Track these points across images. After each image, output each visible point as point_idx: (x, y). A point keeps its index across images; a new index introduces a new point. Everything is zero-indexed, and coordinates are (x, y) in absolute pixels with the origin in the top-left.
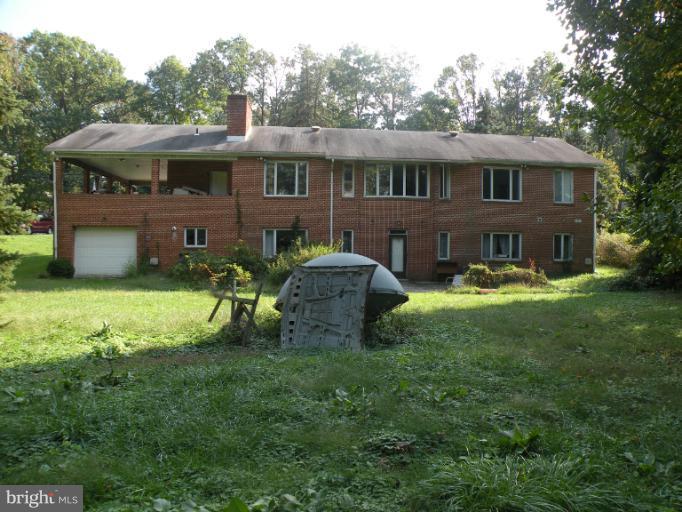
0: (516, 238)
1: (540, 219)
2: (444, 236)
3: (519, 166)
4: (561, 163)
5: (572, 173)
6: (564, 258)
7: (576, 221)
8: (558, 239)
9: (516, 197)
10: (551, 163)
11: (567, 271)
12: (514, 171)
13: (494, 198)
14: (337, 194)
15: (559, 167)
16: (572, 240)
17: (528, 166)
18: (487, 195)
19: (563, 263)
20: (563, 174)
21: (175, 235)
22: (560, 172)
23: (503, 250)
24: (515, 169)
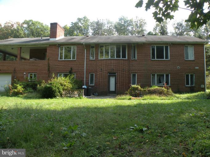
0: (167, 76)
1: (178, 67)
2: (134, 76)
3: (168, 44)
4: (187, 42)
5: (193, 47)
6: (191, 85)
7: (196, 68)
8: (187, 76)
9: (167, 57)
10: (183, 42)
11: (192, 90)
12: (165, 46)
13: (157, 58)
14: (88, 58)
15: (186, 44)
16: (194, 76)
17: (172, 44)
18: (153, 57)
19: (190, 87)
20: (189, 47)
21: (25, 76)
22: (188, 46)
23: (162, 81)
24: (166, 45)
